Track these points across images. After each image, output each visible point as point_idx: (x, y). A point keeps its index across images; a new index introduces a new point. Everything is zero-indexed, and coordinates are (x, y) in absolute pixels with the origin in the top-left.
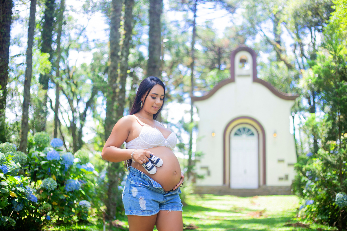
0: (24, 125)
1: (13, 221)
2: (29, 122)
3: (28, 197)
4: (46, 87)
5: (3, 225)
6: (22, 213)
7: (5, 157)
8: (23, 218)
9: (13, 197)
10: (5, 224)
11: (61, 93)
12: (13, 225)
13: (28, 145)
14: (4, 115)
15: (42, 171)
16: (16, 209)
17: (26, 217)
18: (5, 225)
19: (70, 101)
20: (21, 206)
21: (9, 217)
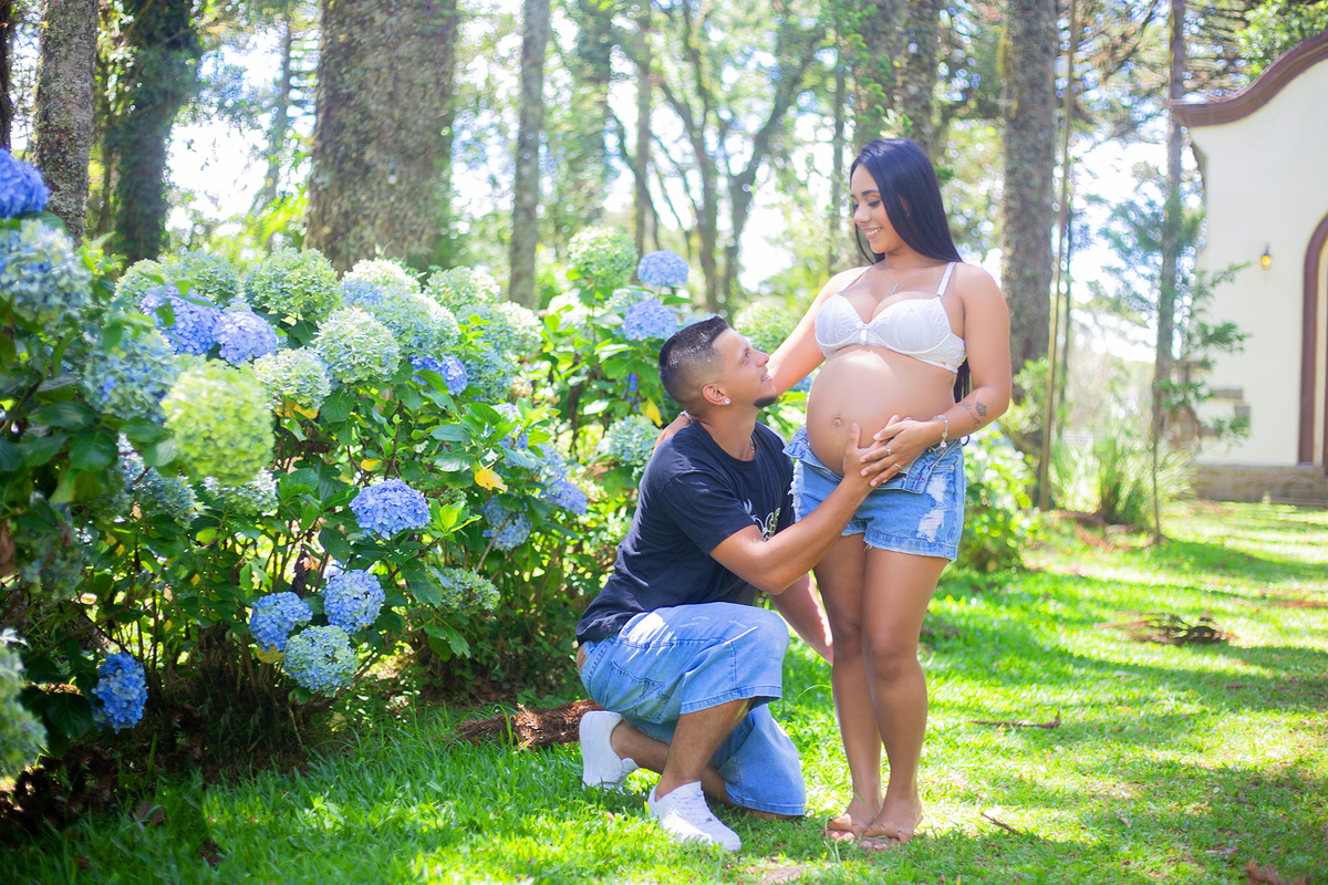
0: (522, 217)
1: (490, 587)
2: (541, 211)
3: (549, 491)
4: (603, 76)
5: (448, 606)
6: (524, 556)
7: (455, 322)
8: (526, 577)
9: (490, 489)
10: (458, 601)
11: (658, 95)
12: (490, 606)
13: (537, 291)
14: (447, 183)
15: (604, 385)
16: (499, 539)
17: (538, 572)
18: (456, 606)
19: (694, 132)
20: (519, 530)
21: (475, 572)
